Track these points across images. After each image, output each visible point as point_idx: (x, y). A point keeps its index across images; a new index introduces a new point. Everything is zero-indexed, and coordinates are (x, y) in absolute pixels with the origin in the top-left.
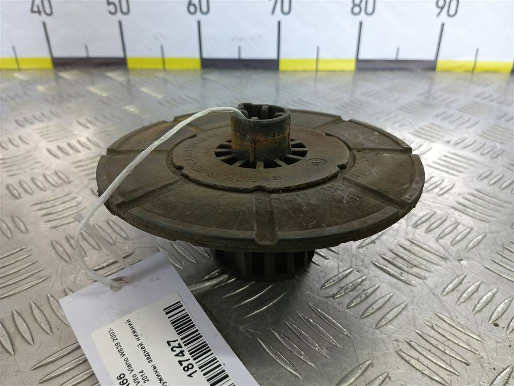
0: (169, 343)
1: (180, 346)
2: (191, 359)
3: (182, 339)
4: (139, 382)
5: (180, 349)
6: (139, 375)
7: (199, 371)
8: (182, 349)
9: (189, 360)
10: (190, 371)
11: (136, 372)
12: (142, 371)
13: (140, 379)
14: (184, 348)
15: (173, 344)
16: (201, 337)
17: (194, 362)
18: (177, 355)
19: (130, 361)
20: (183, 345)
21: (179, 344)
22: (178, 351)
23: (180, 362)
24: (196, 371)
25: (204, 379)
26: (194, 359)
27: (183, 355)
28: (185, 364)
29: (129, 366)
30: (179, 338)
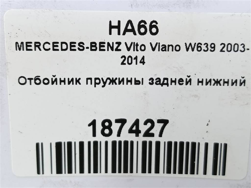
0: (165, 122)
1: (148, 134)
2: (118, 139)
3: (158, 144)
4: (129, 49)
5: (143, 132)
6: (140, 55)
7: (92, 139)
8: (141, 135)
9: (119, 135)
10: (99, 127)
11: (148, 53)
12: (143, 62)
13: (133, 53)
14: (141, 138)
15: (158, 127)
16: (144, 171)
17: (110, 139)
18: (137, 123)
19: (170, 53)
20: (148, 139)
21: (152, 135)
22: (143, 128)
23: (123, 122)
24: (94, 135)
25: (76, 140)
26: (114, 143)
27: (131, 131)
28: (115, 127)
29: (164, 48)
30: (163, 140)
